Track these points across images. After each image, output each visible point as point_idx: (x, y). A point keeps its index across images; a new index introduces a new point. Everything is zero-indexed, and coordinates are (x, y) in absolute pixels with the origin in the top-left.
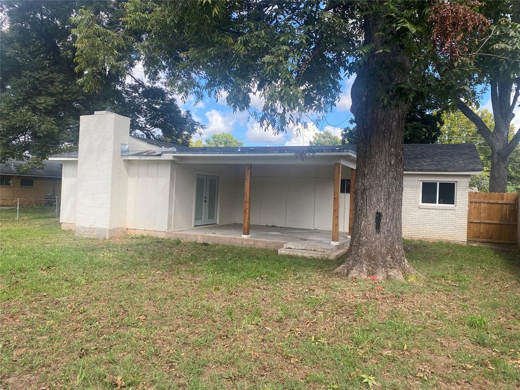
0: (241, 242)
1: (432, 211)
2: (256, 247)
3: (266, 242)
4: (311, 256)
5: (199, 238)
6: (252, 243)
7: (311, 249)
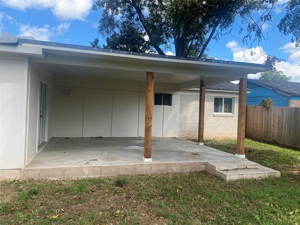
0: (149, 168)
1: (221, 118)
2: (168, 172)
3: (180, 164)
4: (260, 177)
5: (86, 171)
6: (163, 168)
7: (242, 168)
